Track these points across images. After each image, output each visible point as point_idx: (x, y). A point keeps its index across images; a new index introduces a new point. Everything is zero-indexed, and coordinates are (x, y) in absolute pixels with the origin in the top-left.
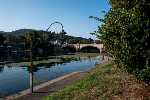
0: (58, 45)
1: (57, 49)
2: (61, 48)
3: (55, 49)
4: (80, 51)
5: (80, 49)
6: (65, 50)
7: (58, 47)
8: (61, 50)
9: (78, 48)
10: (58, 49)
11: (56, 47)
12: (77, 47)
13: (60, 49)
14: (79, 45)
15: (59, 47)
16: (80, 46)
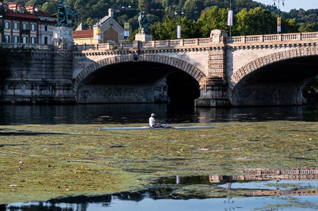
0: (52, 48)
1: (33, 85)
2: (76, 73)
3: (14, 85)
4: (233, 100)
5: (235, 80)
6: (116, 98)
7: (51, 68)
8: (75, 93)
9: (219, 72)
10: (44, 85)
11: (28, 65)
12: (206, 70)
13: (68, 87)
14: (227, 51)
15: (59, 71)
16: (235, 54)
